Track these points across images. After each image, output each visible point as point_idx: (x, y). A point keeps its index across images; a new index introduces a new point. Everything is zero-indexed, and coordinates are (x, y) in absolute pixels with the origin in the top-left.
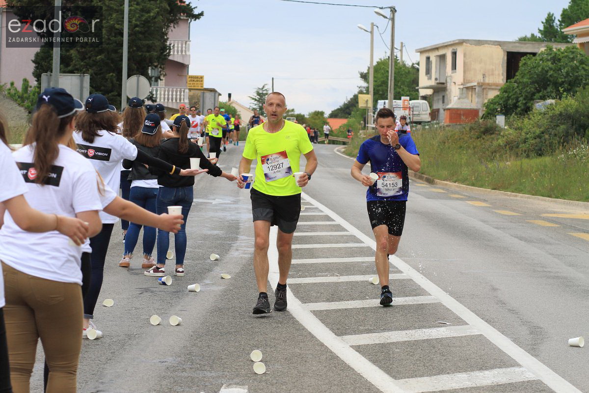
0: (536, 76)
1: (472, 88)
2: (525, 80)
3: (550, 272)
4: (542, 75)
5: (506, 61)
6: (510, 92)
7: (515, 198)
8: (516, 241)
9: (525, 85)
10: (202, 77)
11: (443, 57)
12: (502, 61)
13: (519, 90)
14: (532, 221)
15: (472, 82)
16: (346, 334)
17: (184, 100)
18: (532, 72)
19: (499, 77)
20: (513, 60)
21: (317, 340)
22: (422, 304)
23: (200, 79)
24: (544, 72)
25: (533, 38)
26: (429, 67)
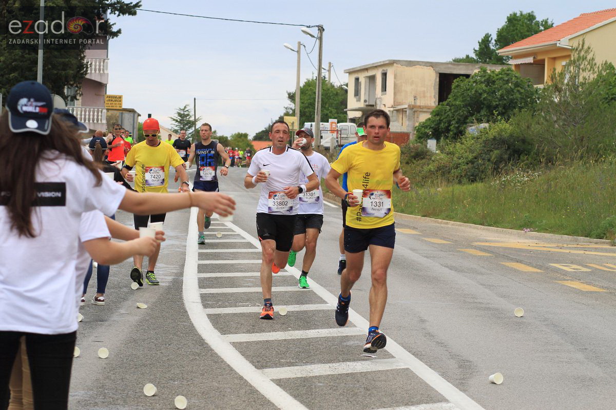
0: (469, 99)
1: (403, 111)
2: (457, 103)
3: (480, 303)
4: (475, 98)
5: (438, 83)
6: (442, 115)
7: (446, 226)
8: (447, 270)
9: (458, 108)
10: (120, 97)
11: (372, 79)
12: (434, 82)
13: (452, 113)
14: (463, 250)
15: (402, 104)
16: (266, 367)
17: (101, 121)
18: (465, 94)
19: (431, 99)
20: (446, 82)
21: (236, 373)
22: (347, 336)
23: (119, 99)
24: (478, 94)
25: (468, 60)
26: (358, 89)
